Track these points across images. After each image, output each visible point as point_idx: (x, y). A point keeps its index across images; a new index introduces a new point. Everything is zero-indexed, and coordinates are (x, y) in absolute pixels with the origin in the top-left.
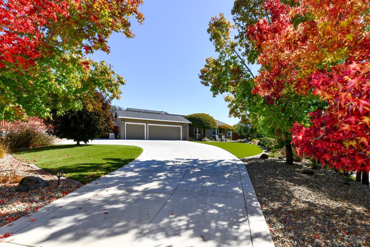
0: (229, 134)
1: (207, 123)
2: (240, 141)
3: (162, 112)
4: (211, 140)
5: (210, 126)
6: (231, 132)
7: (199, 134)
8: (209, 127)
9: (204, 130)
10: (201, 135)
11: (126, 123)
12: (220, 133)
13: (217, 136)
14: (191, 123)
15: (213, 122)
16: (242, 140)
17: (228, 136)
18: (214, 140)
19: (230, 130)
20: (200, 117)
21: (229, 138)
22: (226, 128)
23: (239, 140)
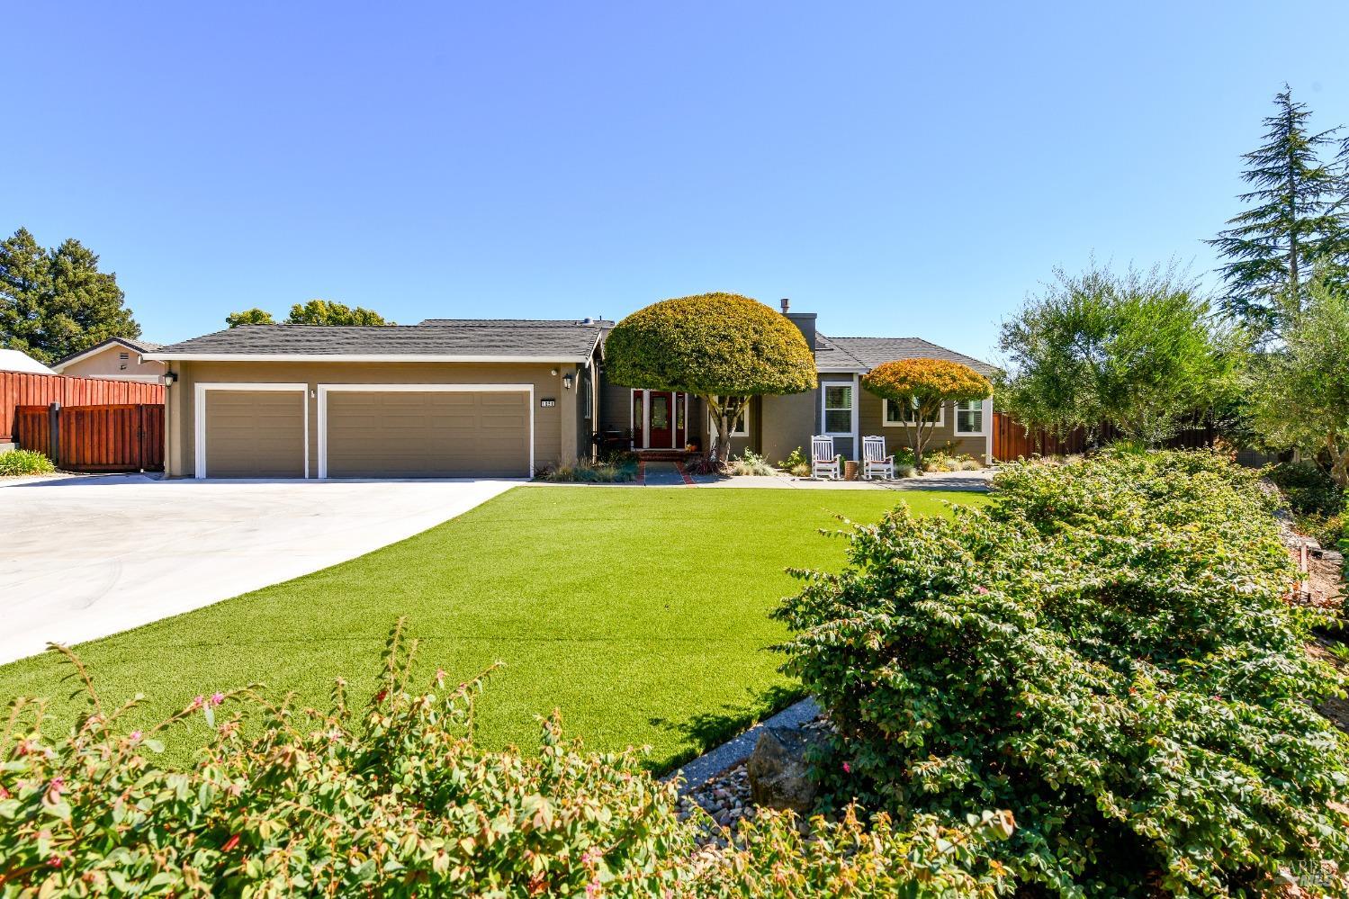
0: (975, 424)
4: (789, 469)
6: (987, 408)
11: (202, 387)
12: (893, 419)
14: (582, 359)
17: (960, 441)
18: (803, 467)
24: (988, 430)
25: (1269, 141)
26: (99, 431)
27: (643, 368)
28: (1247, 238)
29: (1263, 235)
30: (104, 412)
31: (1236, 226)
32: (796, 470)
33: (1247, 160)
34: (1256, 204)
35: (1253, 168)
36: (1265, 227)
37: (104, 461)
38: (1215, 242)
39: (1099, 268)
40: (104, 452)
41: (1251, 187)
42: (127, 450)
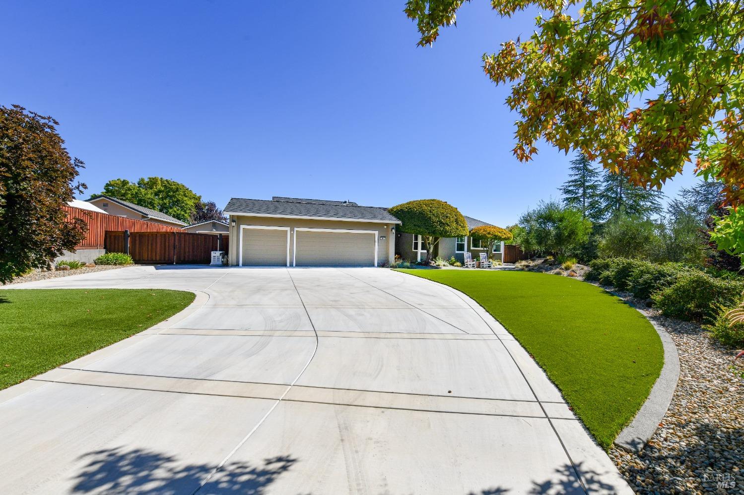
0: (498, 249)
1: (441, 223)
2: (527, 266)
3: (345, 202)
4: (452, 264)
5: (447, 228)
6: (502, 244)
7: (422, 249)
8: (446, 232)
9: (436, 239)
10: (428, 251)
11: (242, 227)
12: (475, 246)
13: (466, 254)
14: (400, 222)
15: (457, 221)
16: (532, 264)
17: (494, 255)
18: (458, 264)
19: (500, 239)
20: (425, 207)
21: (497, 257)
22: (489, 233)
23: (524, 263)
24: (502, 251)
25: (578, 158)
26: (152, 244)
27: (419, 227)
28: (570, 188)
29: (574, 188)
30: (154, 236)
31: (567, 184)
32: (455, 264)
33: (571, 163)
34: (573, 178)
35: (573, 166)
36: (575, 186)
37: (154, 259)
38: (561, 189)
39: (553, 201)
40: (154, 254)
41: (572, 173)
42: (167, 254)
